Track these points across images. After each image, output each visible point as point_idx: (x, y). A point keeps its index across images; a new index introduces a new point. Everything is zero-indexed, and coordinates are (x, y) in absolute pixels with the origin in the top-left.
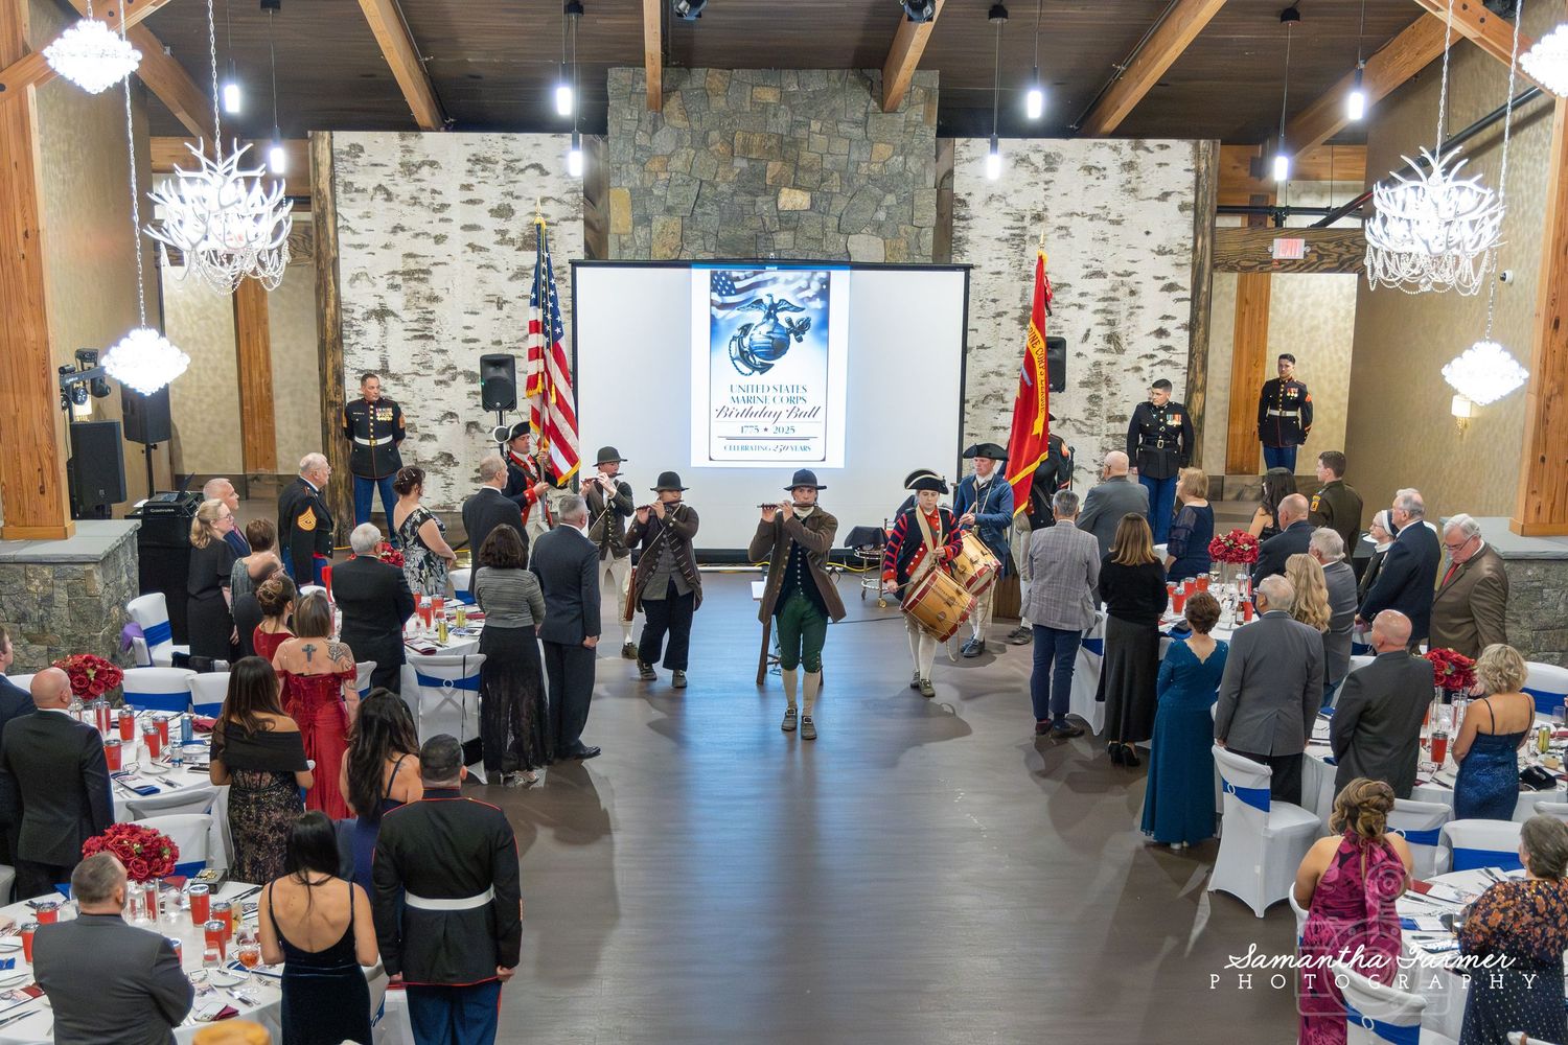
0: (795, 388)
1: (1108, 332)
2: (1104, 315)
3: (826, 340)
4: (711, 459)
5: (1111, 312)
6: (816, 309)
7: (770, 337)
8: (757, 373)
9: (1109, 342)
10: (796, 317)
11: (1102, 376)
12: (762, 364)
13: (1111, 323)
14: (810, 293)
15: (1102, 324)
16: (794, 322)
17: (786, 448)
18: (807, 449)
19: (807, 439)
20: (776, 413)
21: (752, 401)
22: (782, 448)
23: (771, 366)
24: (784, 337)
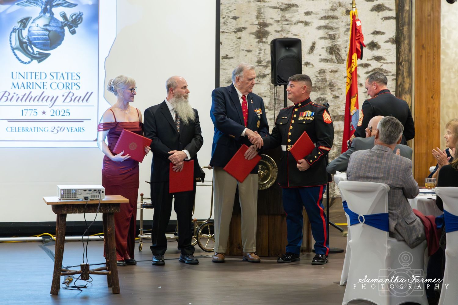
0: (70, 75)
1: (330, 45)
2: (326, 30)
3: (96, 33)
5: (332, 28)
6: (88, 5)
7: (47, 30)
8: (35, 62)
9: (331, 53)
10: (69, 12)
11: (326, 81)
12: (40, 53)
13: (332, 38)
15: (325, 38)
16: (68, 16)
17: (62, 129)
18: (82, 130)
19: (81, 121)
20: (53, 97)
21: (31, 86)
22: (59, 129)
23: (47, 55)
24: (59, 30)
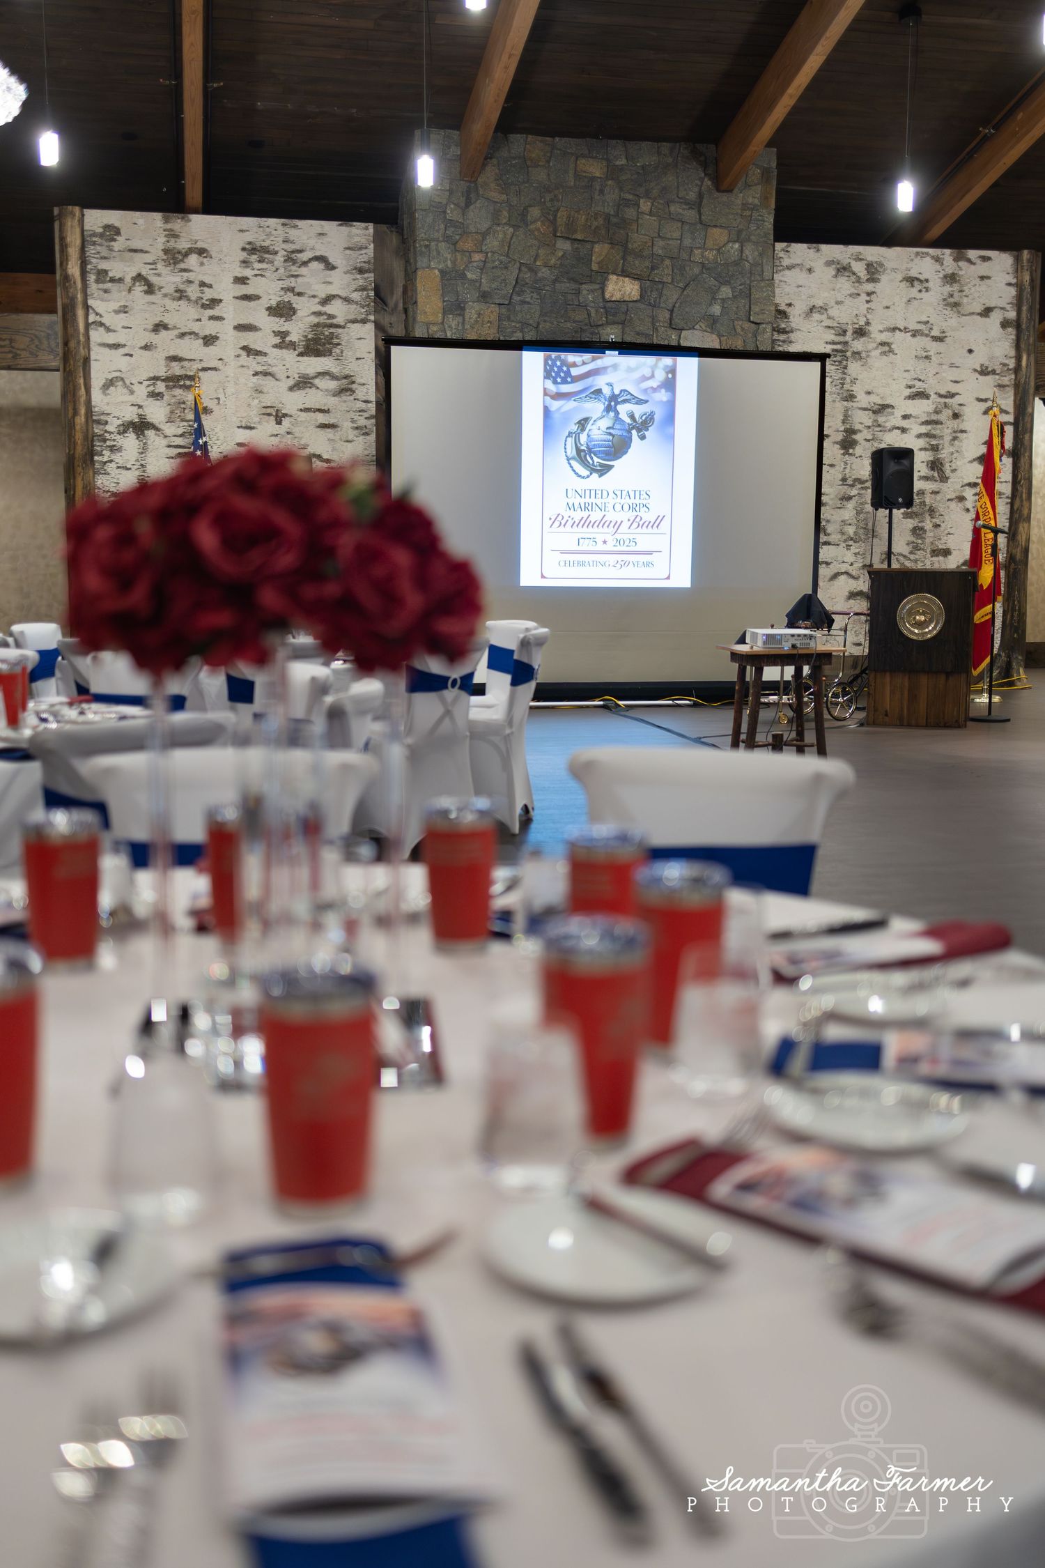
0: (637, 494)
1: (931, 459)
2: (927, 439)
3: (672, 438)
4: (543, 577)
5: (934, 437)
6: (661, 402)
7: (610, 434)
8: (595, 475)
9: (932, 469)
10: (639, 410)
11: (925, 505)
12: (601, 465)
13: (935, 448)
14: (654, 383)
15: (925, 449)
16: (637, 417)
17: (626, 564)
18: (650, 565)
19: (650, 553)
20: (617, 522)
21: (590, 508)
22: (623, 563)
23: (611, 467)
24: (625, 434)
